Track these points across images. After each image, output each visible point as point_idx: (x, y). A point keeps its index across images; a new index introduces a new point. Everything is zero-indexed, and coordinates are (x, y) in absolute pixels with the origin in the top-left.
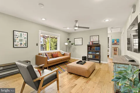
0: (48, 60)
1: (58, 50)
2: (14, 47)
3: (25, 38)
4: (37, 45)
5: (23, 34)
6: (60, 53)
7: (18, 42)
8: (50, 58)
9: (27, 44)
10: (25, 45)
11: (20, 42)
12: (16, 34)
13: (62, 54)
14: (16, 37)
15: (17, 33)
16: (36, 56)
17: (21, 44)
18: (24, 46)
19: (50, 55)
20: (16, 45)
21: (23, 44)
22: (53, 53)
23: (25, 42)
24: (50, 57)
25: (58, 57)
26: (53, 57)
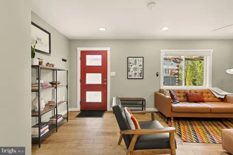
0: (174, 105)
1: (207, 85)
2: (128, 78)
3: (140, 66)
4: (157, 75)
5: (138, 60)
6: (209, 94)
7: (132, 72)
8: (181, 101)
9: (142, 74)
10: (141, 76)
11: (134, 72)
12: (131, 62)
13: (218, 96)
14: (130, 65)
15: (132, 60)
16: (155, 93)
17: (135, 74)
18: (139, 77)
19: (182, 95)
20: (130, 76)
21: (138, 74)
22: (190, 91)
23: (140, 72)
24: (182, 98)
25: (203, 101)
26: (188, 101)
